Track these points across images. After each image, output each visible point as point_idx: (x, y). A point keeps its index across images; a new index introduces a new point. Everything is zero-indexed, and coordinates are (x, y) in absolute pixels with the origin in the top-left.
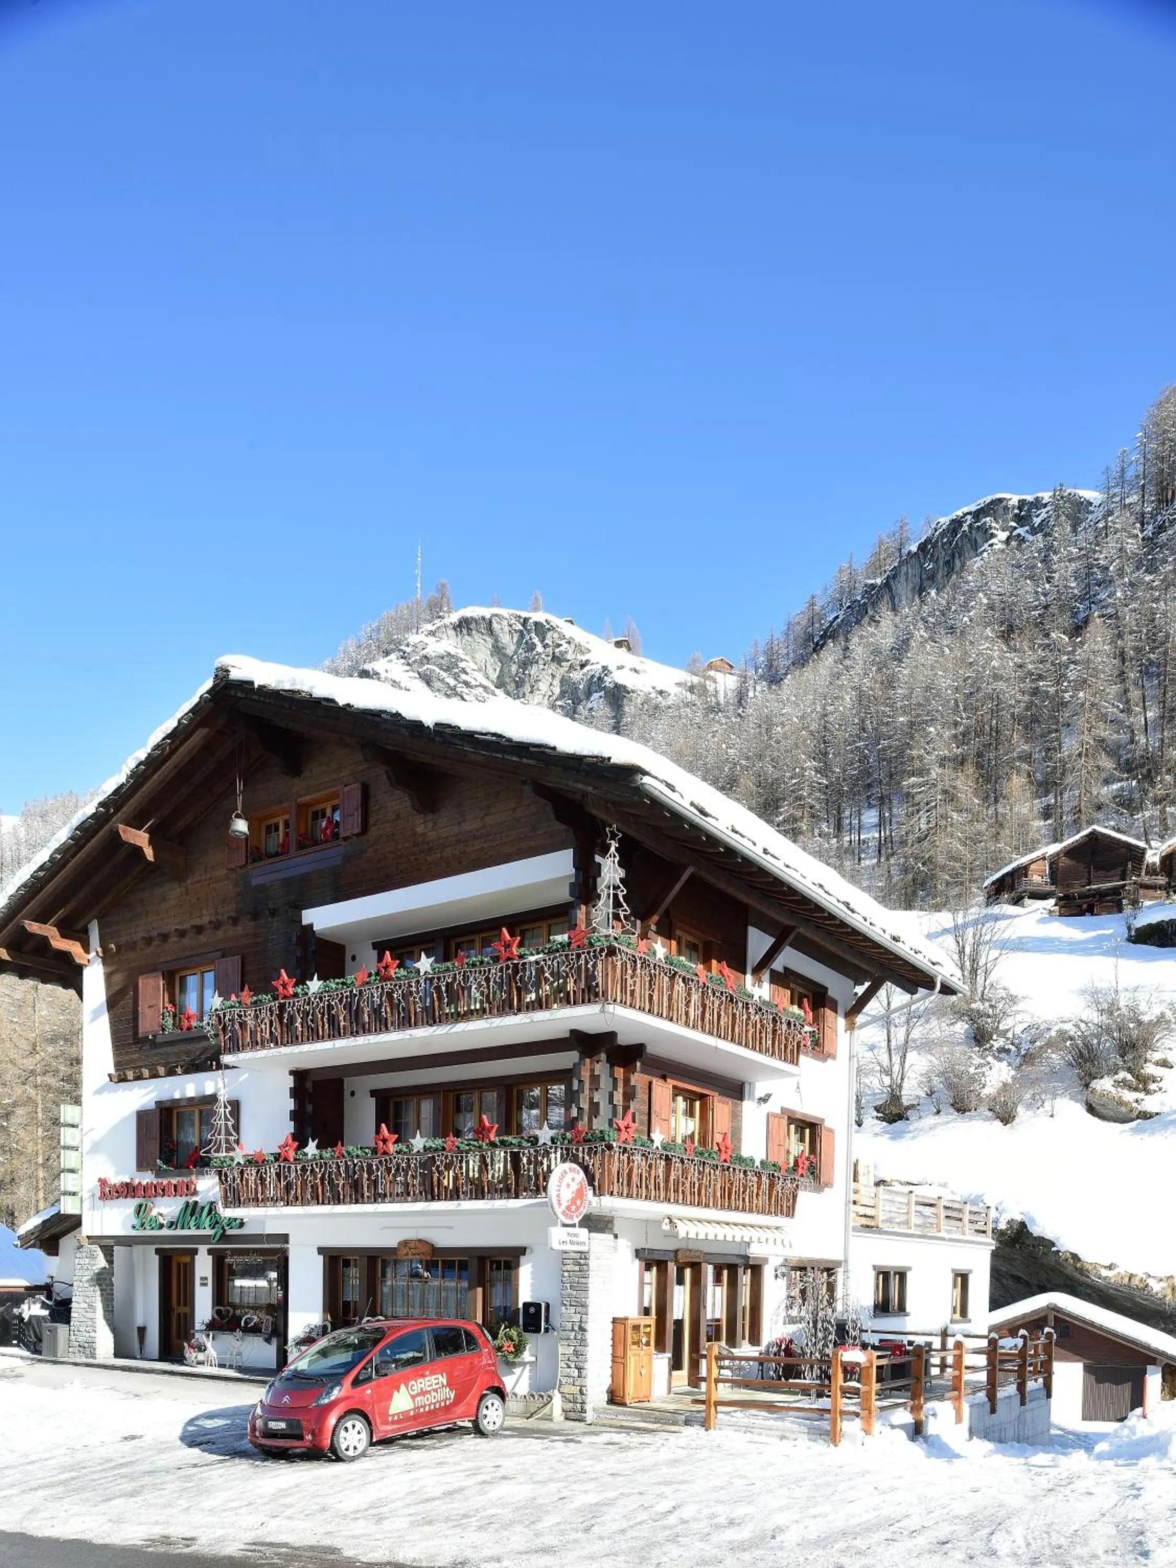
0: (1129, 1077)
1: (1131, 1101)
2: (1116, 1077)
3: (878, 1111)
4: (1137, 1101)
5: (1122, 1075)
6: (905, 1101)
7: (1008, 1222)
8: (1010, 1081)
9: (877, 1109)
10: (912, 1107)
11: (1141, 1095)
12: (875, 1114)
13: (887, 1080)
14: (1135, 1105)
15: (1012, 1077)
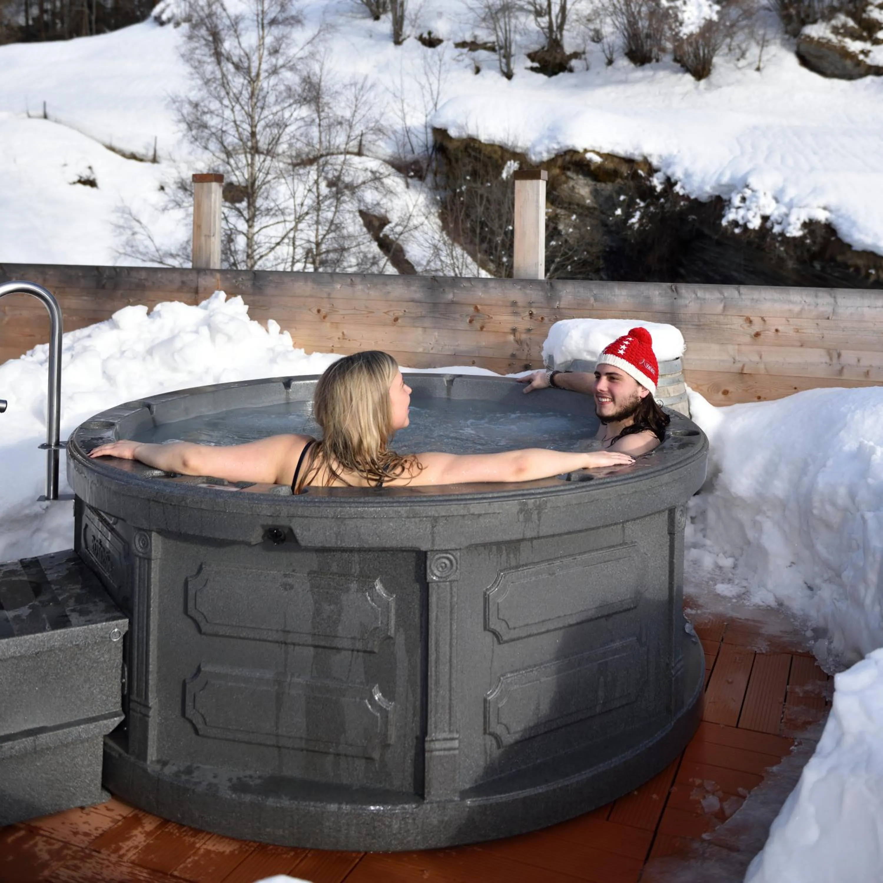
0: (851, 23)
1: (857, 52)
2: (834, 22)
3: (533, 60)
4: (863, 52)
5: (842, 19)
6: (568, 50)
7: (805, 225)
8: (715, 18)
9: (532, 57)
10: (576, 55)
11: (868, 46)
12: (529, 64)
13: (544, 21)
14: (861, 57)
15: (718, 12)
